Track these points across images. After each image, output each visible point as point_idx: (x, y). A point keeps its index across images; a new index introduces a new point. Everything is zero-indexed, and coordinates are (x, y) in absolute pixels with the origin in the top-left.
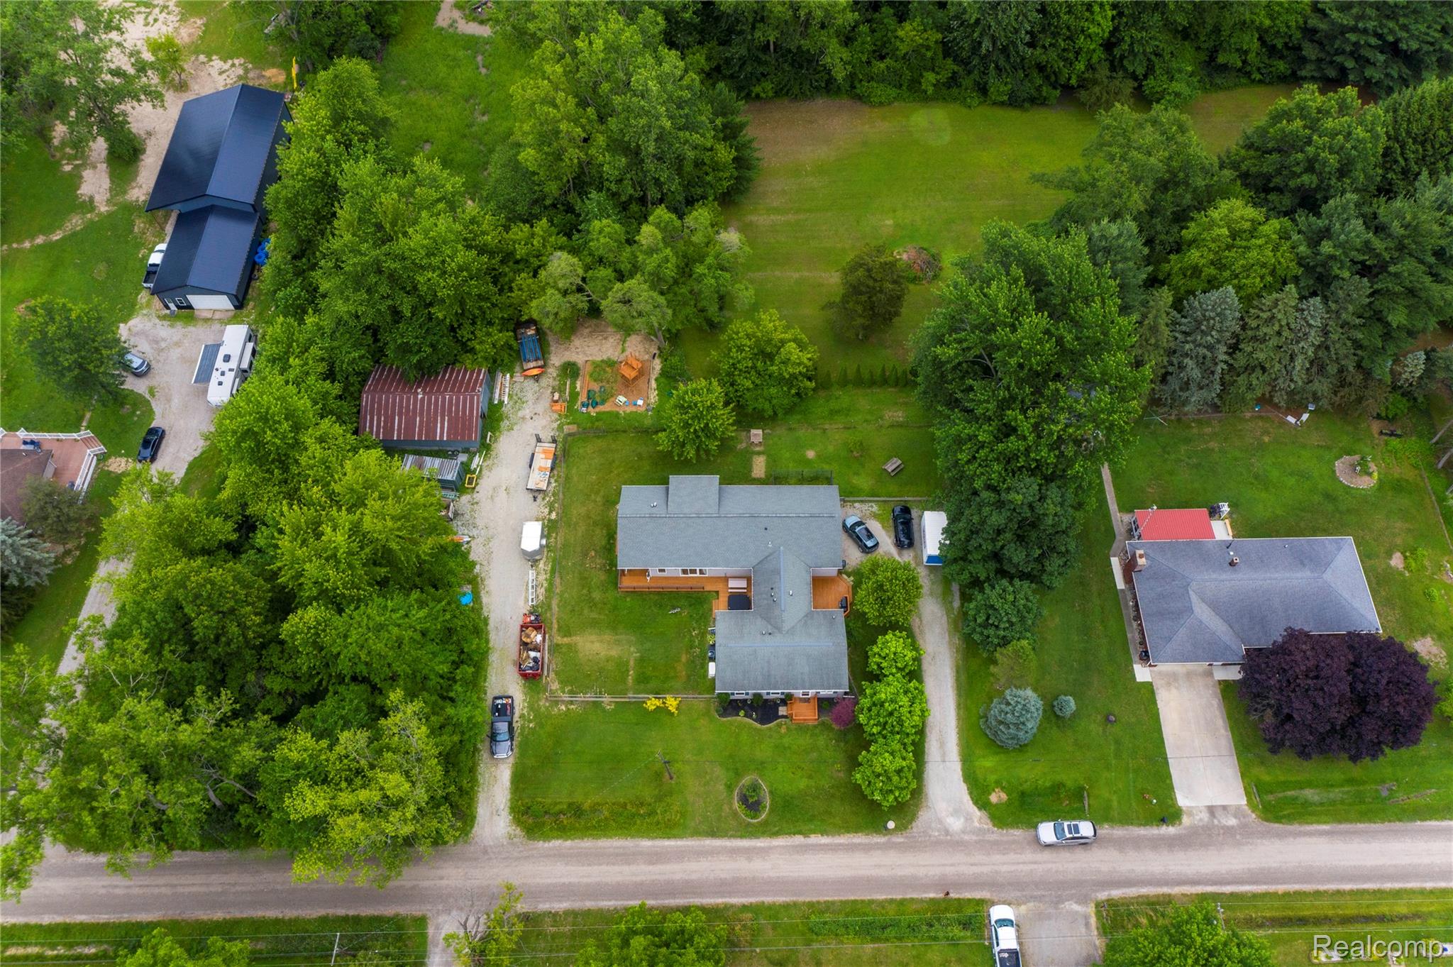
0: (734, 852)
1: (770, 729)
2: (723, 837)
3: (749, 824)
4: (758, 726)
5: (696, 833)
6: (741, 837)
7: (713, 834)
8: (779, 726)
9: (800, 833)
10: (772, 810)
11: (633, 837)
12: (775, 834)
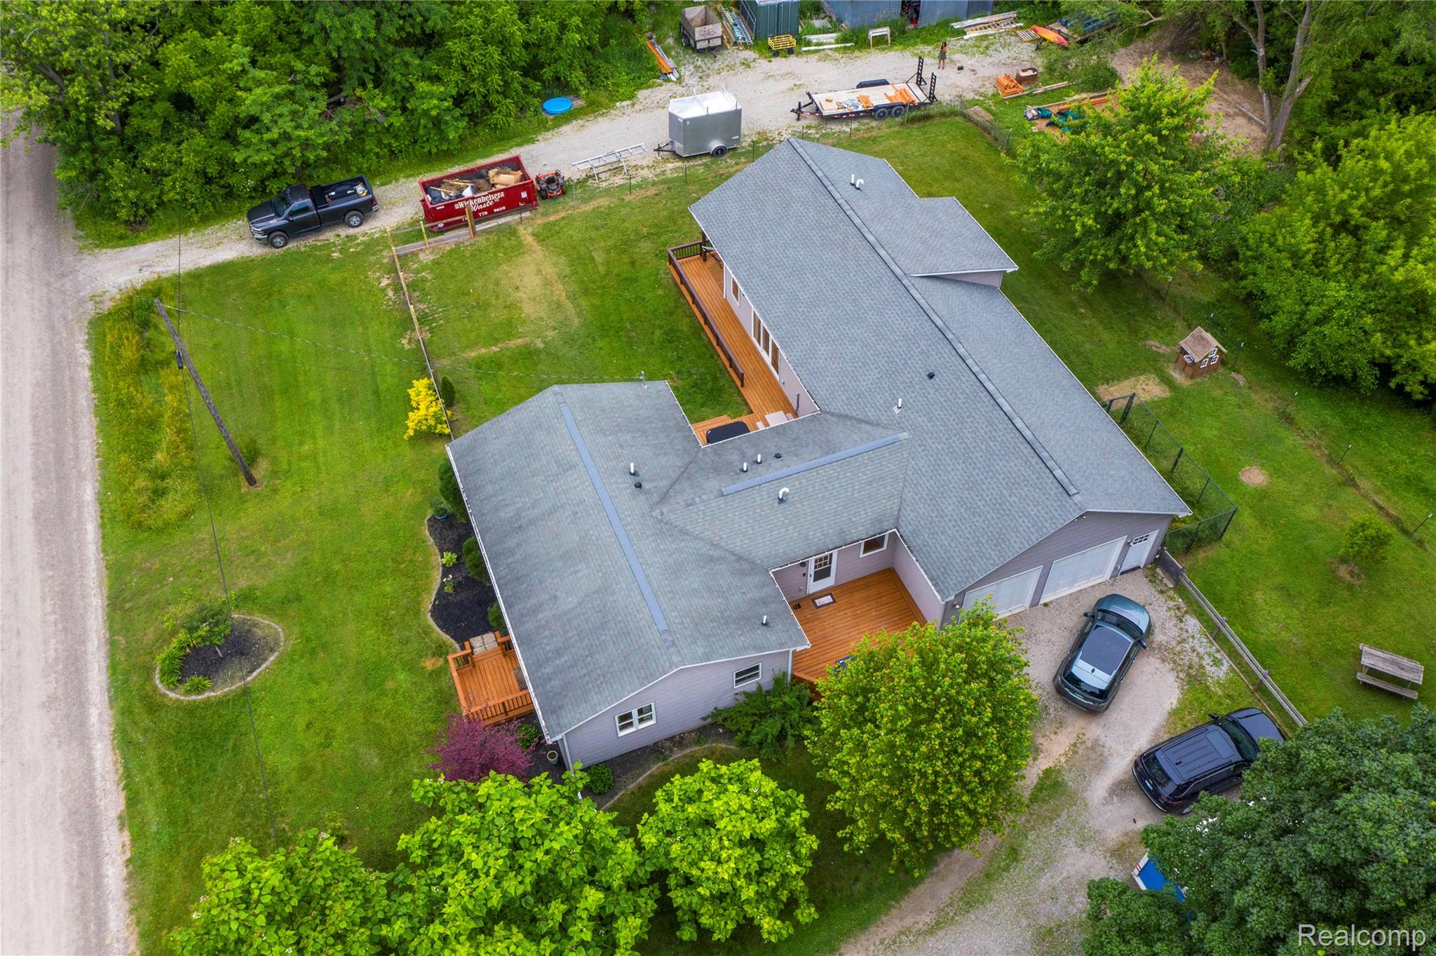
0: (73, 663)
1: (424, 633)
2: (111, 629)
3: (148, 671)
4: (429, 604)
5: (117, 572)
6: (113, 667)
7: (117, 604)
9: (133, 801)
10: (191, 710)
11: (104, 465)
12: (125, 742)
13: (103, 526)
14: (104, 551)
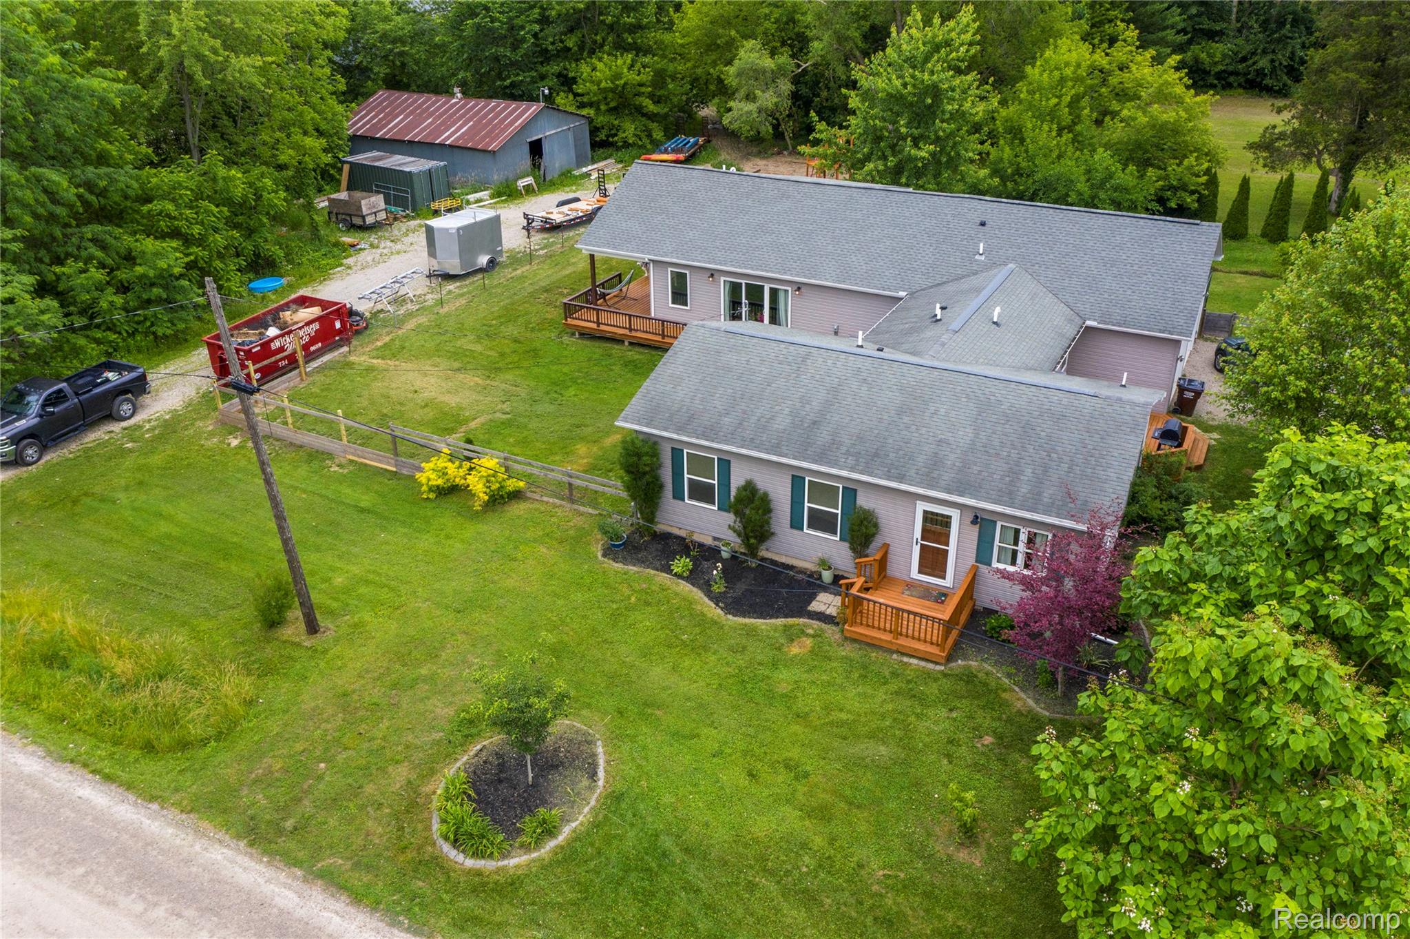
1: (751, 632)
3: (437, 862)
4: (714, 611)
8: (792, 636)
10: (567, 856)
13: (108, 778)
14: (152, 799)
